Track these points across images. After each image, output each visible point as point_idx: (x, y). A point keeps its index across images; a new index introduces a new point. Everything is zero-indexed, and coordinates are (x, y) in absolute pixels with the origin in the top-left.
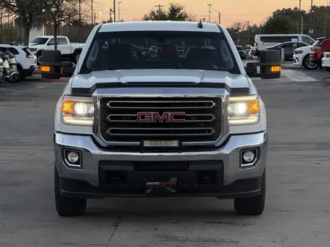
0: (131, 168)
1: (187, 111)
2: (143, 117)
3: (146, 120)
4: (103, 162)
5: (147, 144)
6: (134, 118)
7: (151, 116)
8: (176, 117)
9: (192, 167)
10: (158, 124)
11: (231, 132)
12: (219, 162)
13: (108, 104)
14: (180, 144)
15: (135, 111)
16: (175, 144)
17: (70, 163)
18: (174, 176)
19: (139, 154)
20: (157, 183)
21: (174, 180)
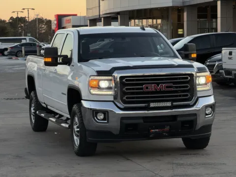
0: (142, 121)
1: (174, 83)
2: (147, 88)
3: (149, 90)
4: (123, 118)
5: (152, 105)
6: (142, 89)
7: (152, 87)
8: (167, 87)
9: (179, 119)
10: (156, 92)
11: (198, 96)
12: (194, 115)
14: (172, 104)
15: (142, 84)
16: (169, 104)
17: (99, 120)
18: (167, 126)
19: (146, 112)
20: (157, 130)
21: (167, 128)
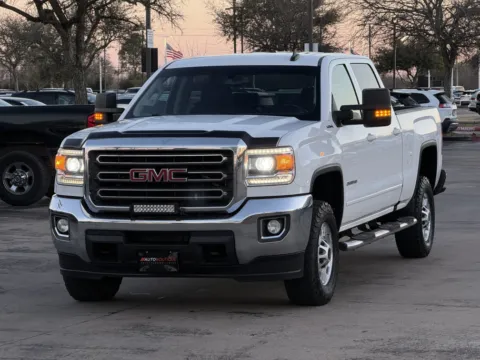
0: (120, 239)
1: (190, 168)
2: (137, 175)
3: (140, 179)
4: (91, 231)
5: (138, 209)
6: (127, 176)
8: (176, 175)
9: (193, 240)
10: (153, 184)
11: (249, 195)
12: (229, 233)
13: (97, 159)
14: (177, 209)
15: (127, 168)
16: (170, 209)
18: (173, 251)
19: (128, 221)
20: (154, 259)
21: (173, 257)
